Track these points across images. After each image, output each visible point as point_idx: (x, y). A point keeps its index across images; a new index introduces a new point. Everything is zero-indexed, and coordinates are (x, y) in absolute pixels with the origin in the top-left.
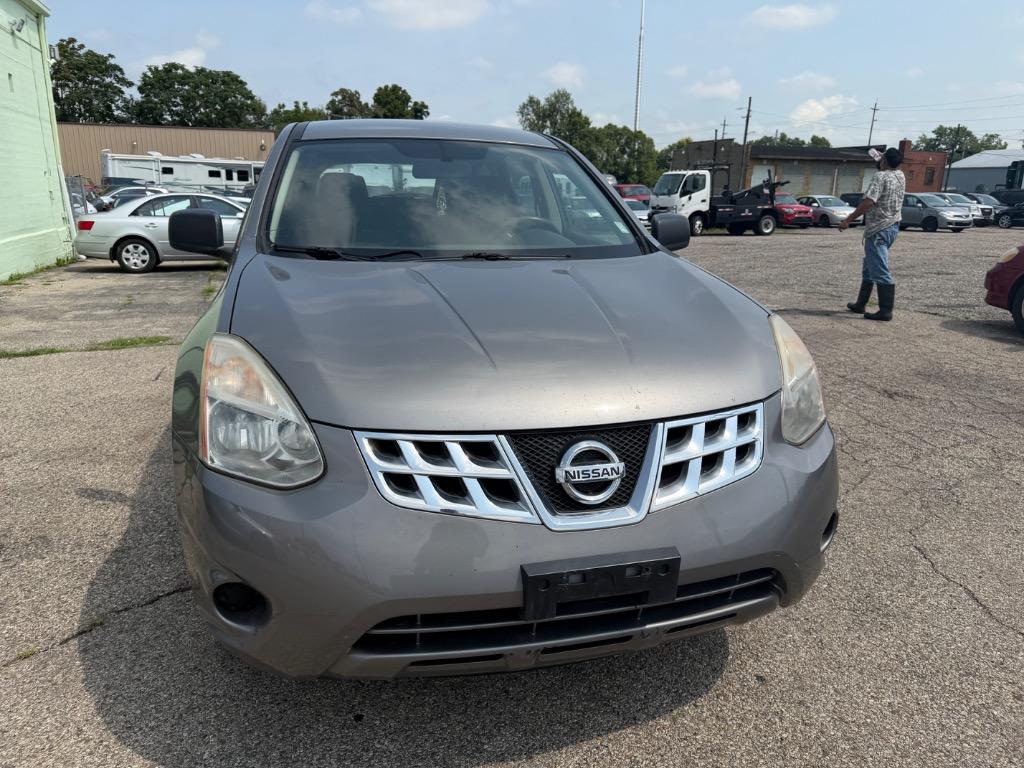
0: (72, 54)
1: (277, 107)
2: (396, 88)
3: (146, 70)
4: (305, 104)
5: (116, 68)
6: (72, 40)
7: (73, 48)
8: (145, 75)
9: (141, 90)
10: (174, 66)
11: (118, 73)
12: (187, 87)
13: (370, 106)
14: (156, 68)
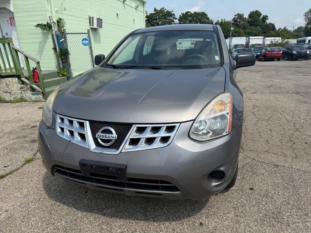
0: (163, 12)
1: (216, 21)
2: (257, 11)
3: (181, 14)
4: (224, 20)
5: (173, 14)
6: (163, 8)
7: (163, 10)
8: (180, 16)
9: (179, 20)
10: (188, 12)
11: (174, 16)
12: (191, 18)
13: (247, 18)
14: (183, 13)
